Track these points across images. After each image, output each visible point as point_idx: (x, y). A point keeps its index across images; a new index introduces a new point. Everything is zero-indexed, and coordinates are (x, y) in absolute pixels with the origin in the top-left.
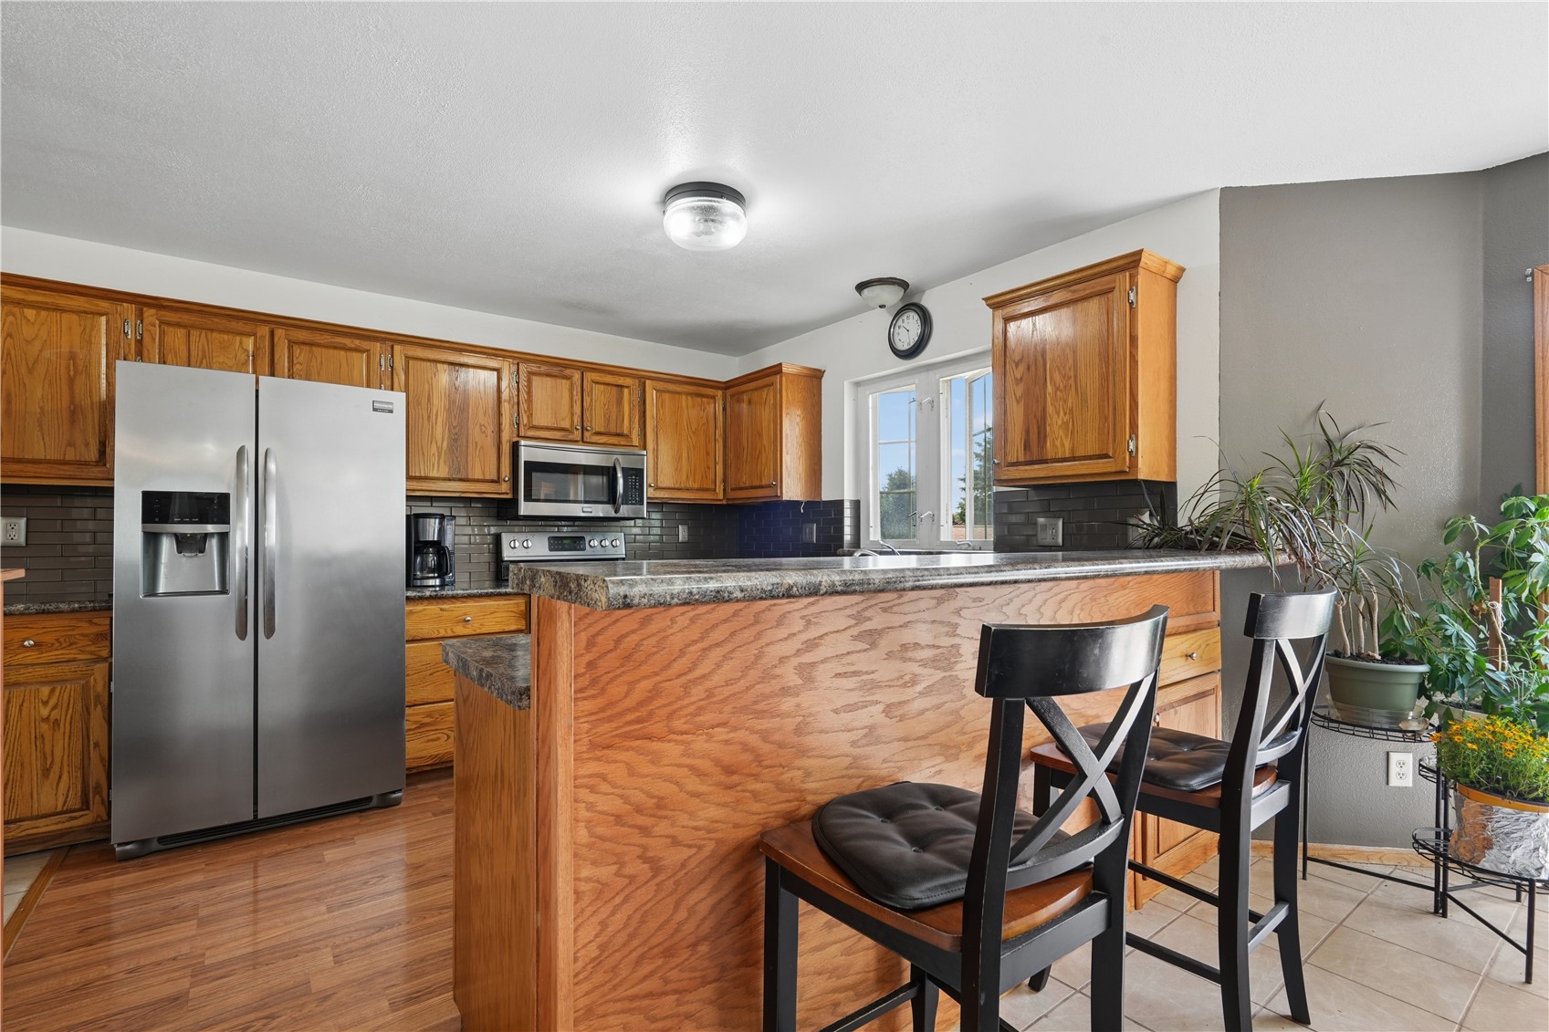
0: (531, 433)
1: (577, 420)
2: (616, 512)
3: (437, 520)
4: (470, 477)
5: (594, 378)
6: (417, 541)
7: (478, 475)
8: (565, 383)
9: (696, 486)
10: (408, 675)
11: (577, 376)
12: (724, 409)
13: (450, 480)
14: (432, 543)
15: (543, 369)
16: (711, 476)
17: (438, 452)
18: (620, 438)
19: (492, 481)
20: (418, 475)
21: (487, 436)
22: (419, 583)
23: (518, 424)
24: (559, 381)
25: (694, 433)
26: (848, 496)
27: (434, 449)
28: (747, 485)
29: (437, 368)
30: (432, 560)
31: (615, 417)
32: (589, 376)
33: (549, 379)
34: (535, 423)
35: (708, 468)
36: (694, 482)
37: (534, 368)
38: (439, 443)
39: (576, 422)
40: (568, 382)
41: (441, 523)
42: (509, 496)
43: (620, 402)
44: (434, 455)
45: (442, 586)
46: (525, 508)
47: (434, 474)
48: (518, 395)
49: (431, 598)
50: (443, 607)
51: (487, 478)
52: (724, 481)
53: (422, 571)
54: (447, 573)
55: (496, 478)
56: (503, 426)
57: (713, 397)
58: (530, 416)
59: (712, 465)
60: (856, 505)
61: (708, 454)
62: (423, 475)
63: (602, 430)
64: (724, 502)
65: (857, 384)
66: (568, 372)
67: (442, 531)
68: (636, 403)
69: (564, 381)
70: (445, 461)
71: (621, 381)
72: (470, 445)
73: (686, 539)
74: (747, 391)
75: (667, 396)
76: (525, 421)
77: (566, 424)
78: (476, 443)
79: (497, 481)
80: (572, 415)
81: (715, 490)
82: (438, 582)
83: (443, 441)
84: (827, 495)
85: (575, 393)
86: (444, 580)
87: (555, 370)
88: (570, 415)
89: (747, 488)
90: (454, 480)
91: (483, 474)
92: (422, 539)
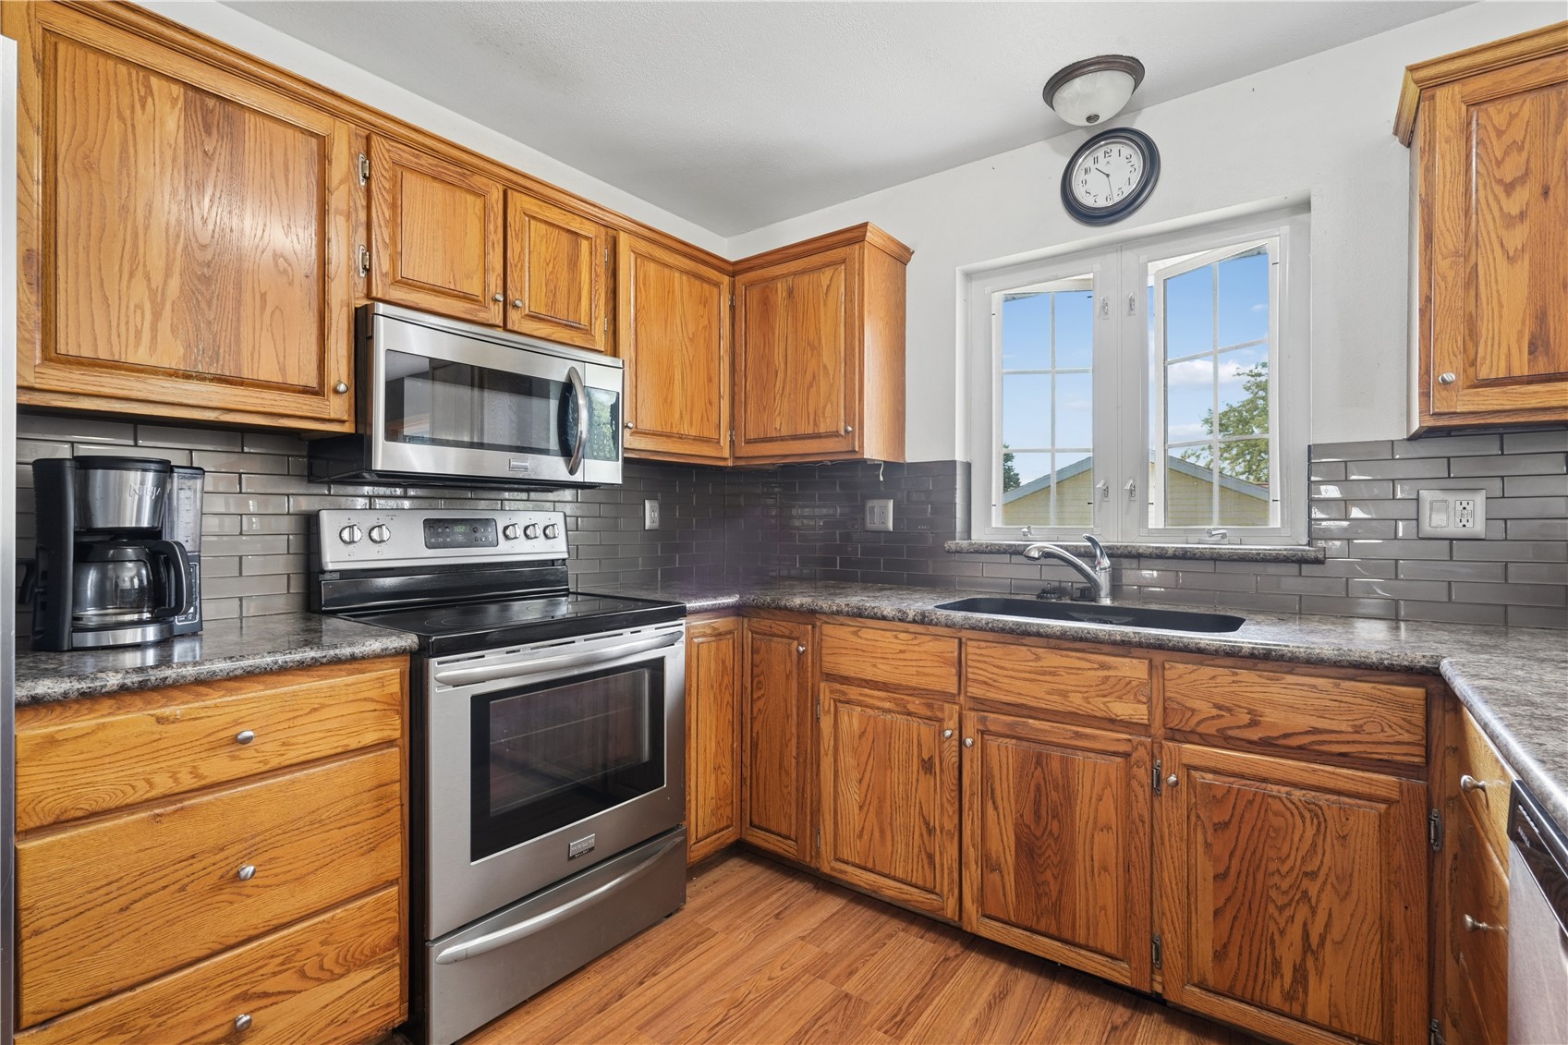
0: (397, 294)
1: (495, 282)
2: (572, 472)
3: (150, 476)
4: (246, 374)
5: (526, 206)
6: (86, 528)
7: (267, 372)
8: (473, 204)
9: (693, 432)
10: (37, 933)
11: (496, 195)
12: (732, 308)
13: (187, 376)
14: (135, 535)
15: (426, 161)
16: (714, 417)
17: (153, 302)
18: (573, 333)
19: (306, 391)
20: (86, 352)
21: (291, 284)
22: (90, 639)
23: (368, 271)
24: (458, 193)
25: (691, 340)
26: (959, 457)
27: (139, 291)
28: (784, 433)
29: (148, 87)
30: (132, 574)
31: (565, 291)
32: (519, 201)
33: (437, 185)
34: (408, 272)
35: (711, 403)
36: (691, 424)
37: (406, 156)
38: (157, 279)
39: (492, 287)
40: (479, 202)
41: (161, 484)
42: (348, 428)
43: (573, 263)
44: (139, 307)
45: (164, 643)
46: (386, 455)
47: (141, 356)
48: (369, 208)
49: (123, 690)
50: (167, 711)
51: (293, 379)
52: (732, 427)
53: (101, 601)
54: (178, 610)
55: (314, 383)
56: (332, 268)
57: (717, 285)
58: (396, 257)
59: (715, 400)
60: (968, 466)
61: (710, 380)
62: (103, 354)
63: (543, 311)
64: (730, 463)
65: (969, 276)
66: (478, 181)
67: (162, 503)
68: (601, 270)
69: (470, 198)
70: (174, 330)
71: (575, 225)
72: (247, 297)
73: (656, 525)
74: (783, 276)
75: (652, 267)
76: (386, 266)
77: (474, 288)
78: (263, 296)
79: (318, 392)
80: (485, 270)
81: (719, 442)
82: (151, 633)
83: (168, 275)
84: (917, 451)
85: (491, 227)
86: (171, 626)
87: (451, 172)
88: (481, 270)
89: (782, 439)
90: (201, 377)
91: (283, 370)
92: (100, 523)
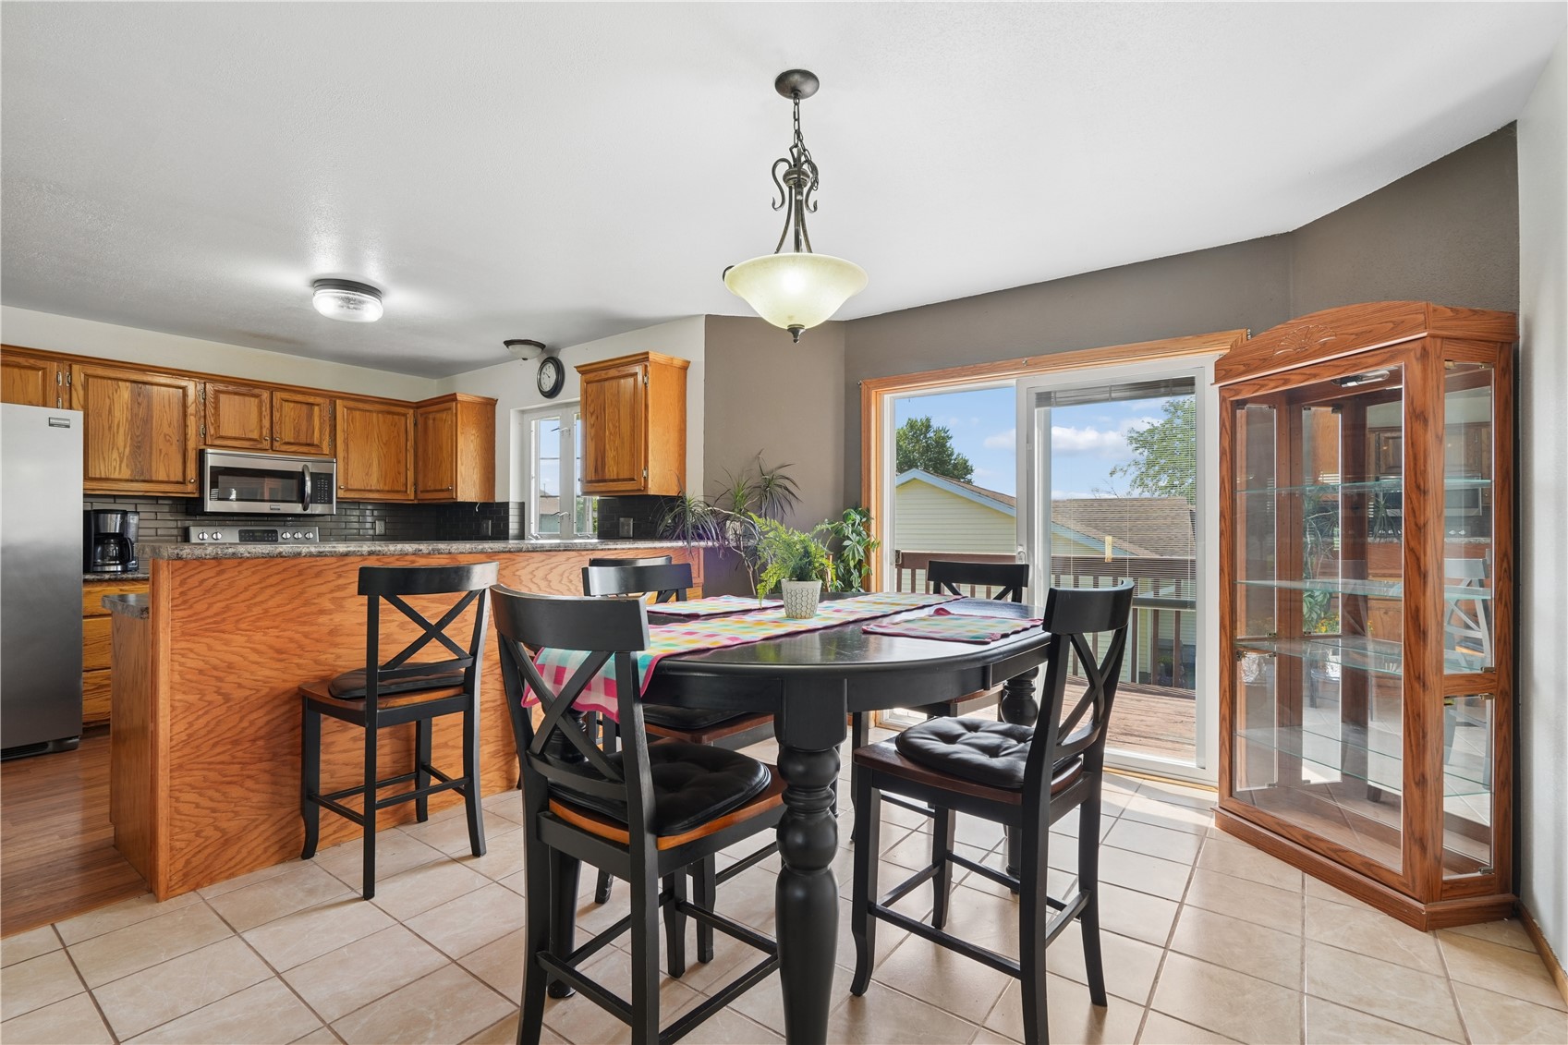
0: (218, 442)
1: (266, 432)
2: (305, 509)
3: (119, 516)
4: (154, 479)
5: (283, 397)
6: (98, 533)
7: (162, 477)
8: (254, 401)
9: (386, 488)
10: (86, 645)
11: (266, 395)
12: (415, 424)
13: (132, 481)
14: (114, 535)
15: (231, 388)
16: (402, 480)
17: (120, 457)
18: (310, 448)
19: (178, 483)
20: (98, 476)
21: (171, 444)
22: (99, 569)
23: (205, 435)
24: (247, 398)
25: (385, 444)
26: (513, 498)
27: (115, 455)
28: (432, 488)
29: (119, 386)
30: (113, 550)
31: (305, 430)
32: (278, 395)
33: (236, 397)
34: (222, 433)
35: (399, 473)
36: (385, 484)
37: (221, 387)
38: (121, 450)
39: (264, 433)
40: (257, 400)
41: (123, 518)
42: (196, 495)
43: (310, 417)
44: (115, 459)
45: (124, 571)
46: (211, 505)
47: (116, 476)
48: (205, 410)
49: (110, 580)
50: (123, 588)
51: (172, 479)
52: (416, 484)
53: (103, 558)
54: (129, 560)
55: (181, 480)
56: (189, 436)
57: (405, 415)
58: (217, 428)
59: (403, 470)
60: (522, 506)
61: (399, 462)
62: (103, 476)
63: (292, 441)
64: (416, 502)
65: (523, 412)
66: (257, 391)
67: (124, 524)
68: (327, 419)
69: (252, 399)
70: (127, 466)
71: (311, 400)
72: (154, 451)
73: (383, 532)
74: (432, 412)
75: (357, 414)
76: (212, 432)
77: (255, 435)
78: (160, 450)
79: (183, 483)
80: (261, 428)
81: (406, 492)
82: (119, 568)
83: (125, 447)
84: (498, 499)
85: (264, 409)
86: (127, 567)
87: (243, 390)
88: (259, 428)
89: (432, 491)
90: (137, 481)
91: (168, 476)
92: (102, 531)
